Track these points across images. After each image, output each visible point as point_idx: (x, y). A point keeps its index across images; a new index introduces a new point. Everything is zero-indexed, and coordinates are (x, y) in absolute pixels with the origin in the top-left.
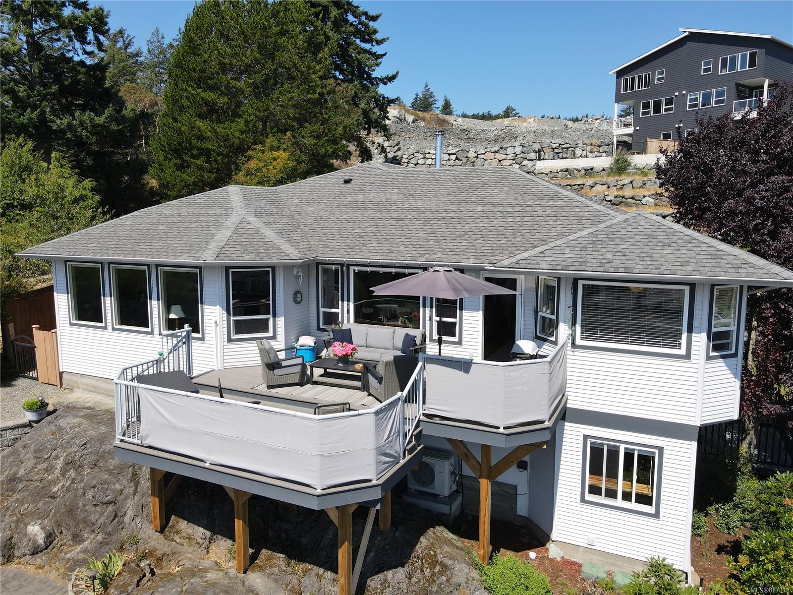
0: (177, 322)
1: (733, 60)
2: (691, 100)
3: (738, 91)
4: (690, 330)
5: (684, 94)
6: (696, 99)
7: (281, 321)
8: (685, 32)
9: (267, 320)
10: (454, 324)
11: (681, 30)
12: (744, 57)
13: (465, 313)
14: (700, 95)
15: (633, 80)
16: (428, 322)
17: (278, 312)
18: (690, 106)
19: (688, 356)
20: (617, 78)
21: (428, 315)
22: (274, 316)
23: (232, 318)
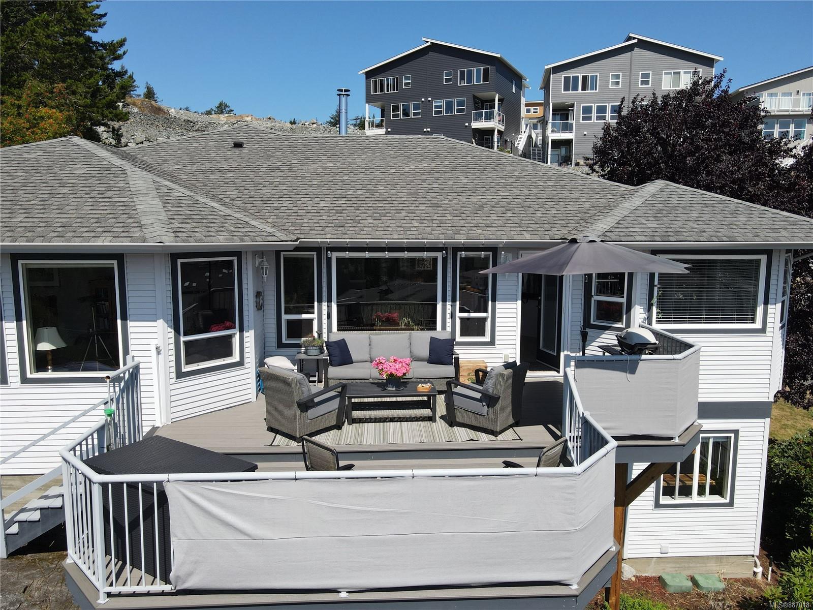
0: (50, 357)
1: (470, 73)
2: (436, 107)
3: (475, 103)
4: (766, 303)
5: (429, 101)
6: (440, 107)
7: (250, 336)
8: (427, 42)
9: (230, 337)
10: (484, 320)
11: (424, 39)
12: (478, 72)
13: (498, 305)
14: (443, 103)
15: (382, 81)
16: (449, 321)
17: (245, 324)
18: (436, 112)
19: (763, 330)
20: (366, 79)
21: (449, 311)
22: (241, 330)
23: (183, 339)
